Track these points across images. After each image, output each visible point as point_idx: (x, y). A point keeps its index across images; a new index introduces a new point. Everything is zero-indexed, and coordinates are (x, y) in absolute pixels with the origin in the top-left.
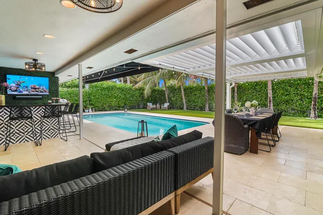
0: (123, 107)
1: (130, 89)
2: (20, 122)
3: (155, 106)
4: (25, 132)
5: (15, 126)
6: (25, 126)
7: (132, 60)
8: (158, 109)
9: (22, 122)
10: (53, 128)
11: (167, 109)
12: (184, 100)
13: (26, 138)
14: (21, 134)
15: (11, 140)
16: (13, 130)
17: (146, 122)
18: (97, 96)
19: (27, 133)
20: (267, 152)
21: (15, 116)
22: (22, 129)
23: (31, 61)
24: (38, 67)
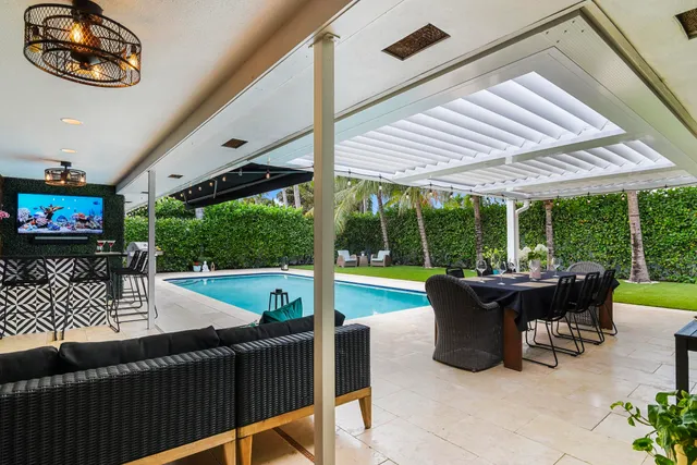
0: (280, 260)
1: (297, 218)
2: (28, 291)
3: (354, 258)
4: (37, 312)
5: (18, 298)
6: (38, 299)
7: (248, 159)
8: (364, 265)
9: (33, 290)
10: (95, 305)
11: (383, 264)
12: (425, 244)
13: (38, 324)
14: (28, 314)
15: (8, 327)
16: (13, 307)
17: (286, 294)
18: (221, 236)
19: (40, 313)
20: (550, 366)
21: (19, 278)
22: (30, 305)
23: (58, 166)
24: (69, 176)
